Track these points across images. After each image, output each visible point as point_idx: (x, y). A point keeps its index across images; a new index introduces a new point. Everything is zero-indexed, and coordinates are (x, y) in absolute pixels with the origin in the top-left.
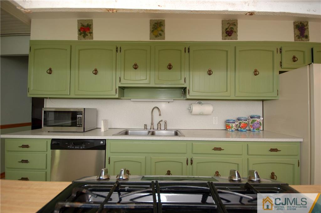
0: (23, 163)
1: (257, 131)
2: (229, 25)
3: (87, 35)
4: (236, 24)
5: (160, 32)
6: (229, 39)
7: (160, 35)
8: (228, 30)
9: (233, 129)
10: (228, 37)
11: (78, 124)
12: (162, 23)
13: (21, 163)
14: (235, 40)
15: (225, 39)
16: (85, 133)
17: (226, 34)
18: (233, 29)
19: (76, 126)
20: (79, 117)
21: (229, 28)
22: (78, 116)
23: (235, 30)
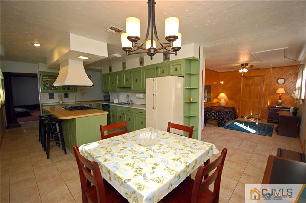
2: (141, 59)
3: (111, 71)
5: (124, 67)
12: (125, 63)
14: (143, 66)
15: (140, 66)
17: (140, 64)
18: (142, 61)
22: (109, 98)
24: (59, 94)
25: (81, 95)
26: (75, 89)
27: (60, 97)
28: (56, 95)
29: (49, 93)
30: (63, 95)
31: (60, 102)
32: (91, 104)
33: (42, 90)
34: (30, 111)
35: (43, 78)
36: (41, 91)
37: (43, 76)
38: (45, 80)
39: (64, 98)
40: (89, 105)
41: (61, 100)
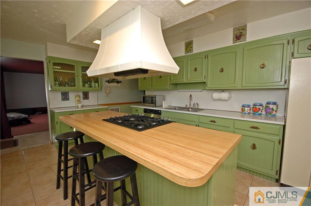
1: (269, 115)
2: (239, 30)
4: (245, 28)
5: (190, 48)
6: (238, 42)
7: (190, 50)
8: (238, 35)
9: (245, 112)
10: (238, 41)
11: (153, 102)
12: (191, 43)
14: (244, 42)
15: (235, 43)
16: (156, 107)
17: (236, 39)
18: (242, 33)
19: (153, 104)
21: (239, 33)
22: (153, 99)
23: (244, 34)
24: (76, 94)
25: (106, 95)
26: (99, 86)
27: (77, 99)
28: (71, 96)
29: (62, 92)
30: (81, 95)
31: (78, 105)
32: (118, 108)
33: (51, 87)
34: (29, 117)
35: (54, 69)
36: (50, 89)
37: (55, 64)
38: (56, 70)
39: (83, 99)
40: (115, 109)
41: (80, 103)
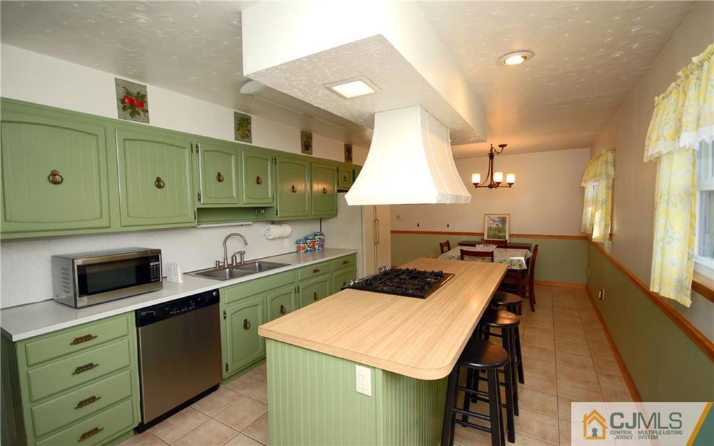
0: (81, 374)
2: (306, 138)
3: (139, 114)
4: (311, 137)
5: (247, 133)
6: (307, 154)
7: (247, 136)
8: (306, 143)
10: (306, 151)
11: (152, 277)
12: (248, 121)
13: (77, 375)
15: (304, 153)
17: (305, 148)
18: (310, 143)
19: (151, 282)
20: (153, 266)
22: (151, 264)
